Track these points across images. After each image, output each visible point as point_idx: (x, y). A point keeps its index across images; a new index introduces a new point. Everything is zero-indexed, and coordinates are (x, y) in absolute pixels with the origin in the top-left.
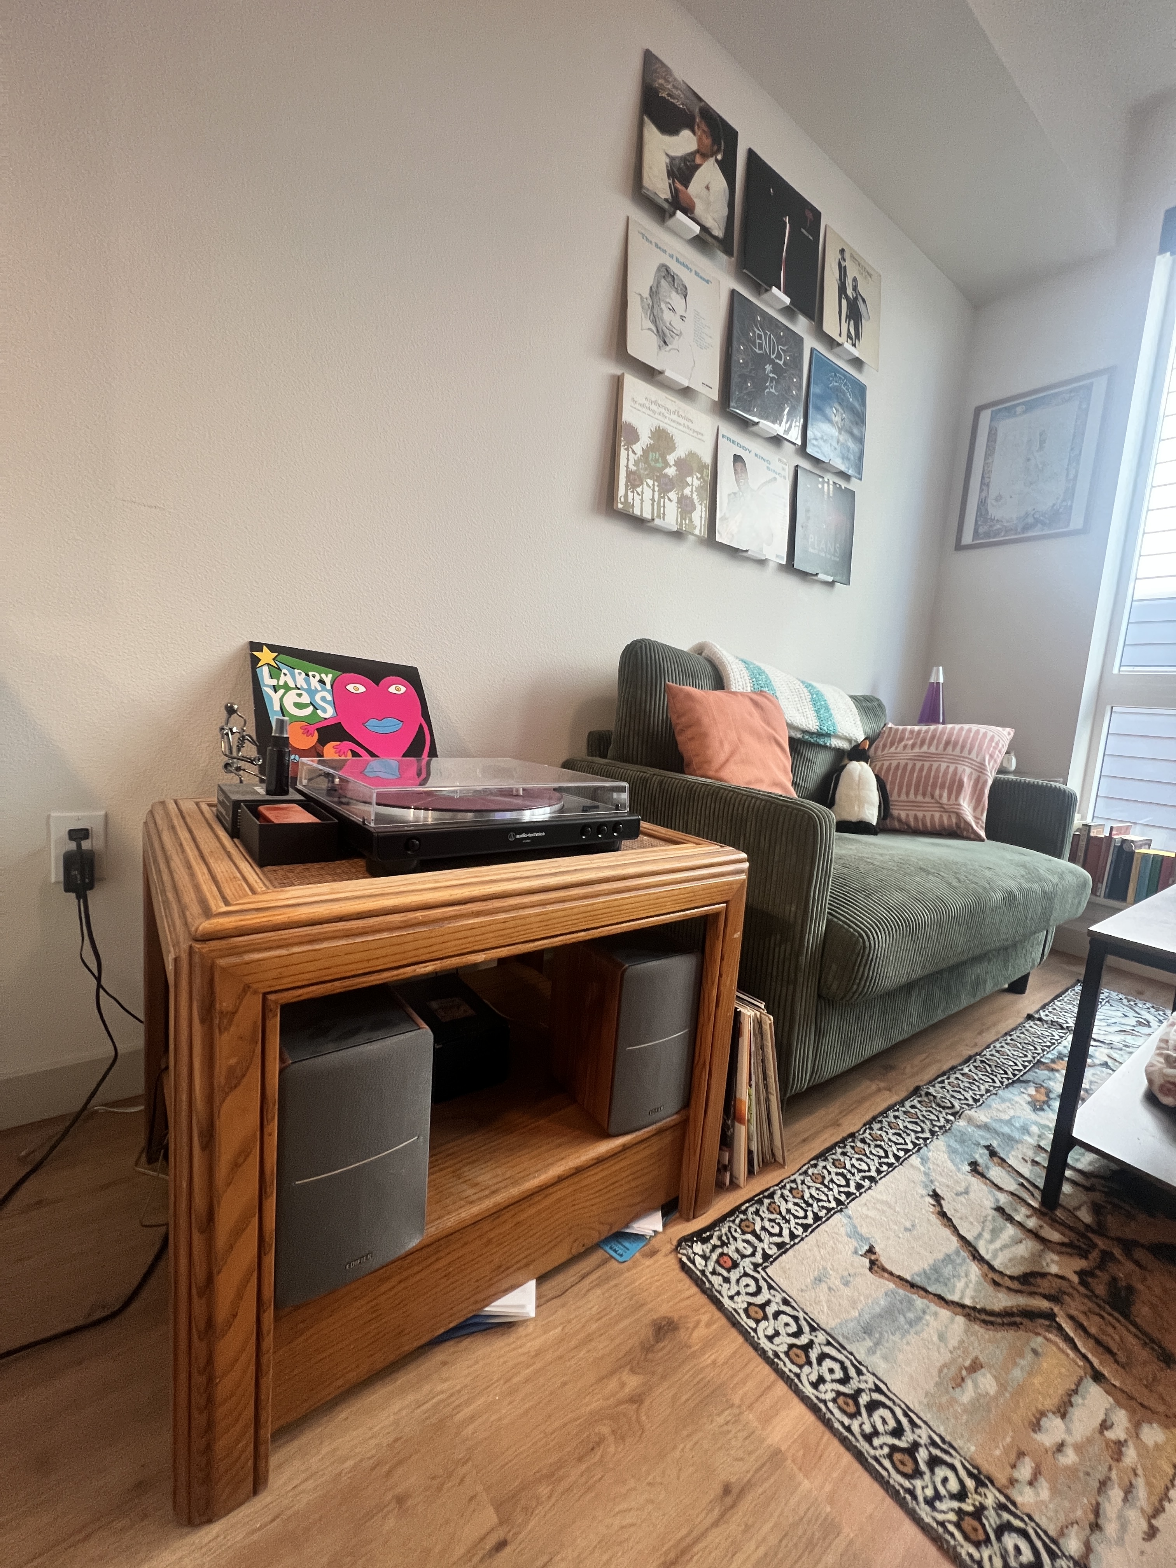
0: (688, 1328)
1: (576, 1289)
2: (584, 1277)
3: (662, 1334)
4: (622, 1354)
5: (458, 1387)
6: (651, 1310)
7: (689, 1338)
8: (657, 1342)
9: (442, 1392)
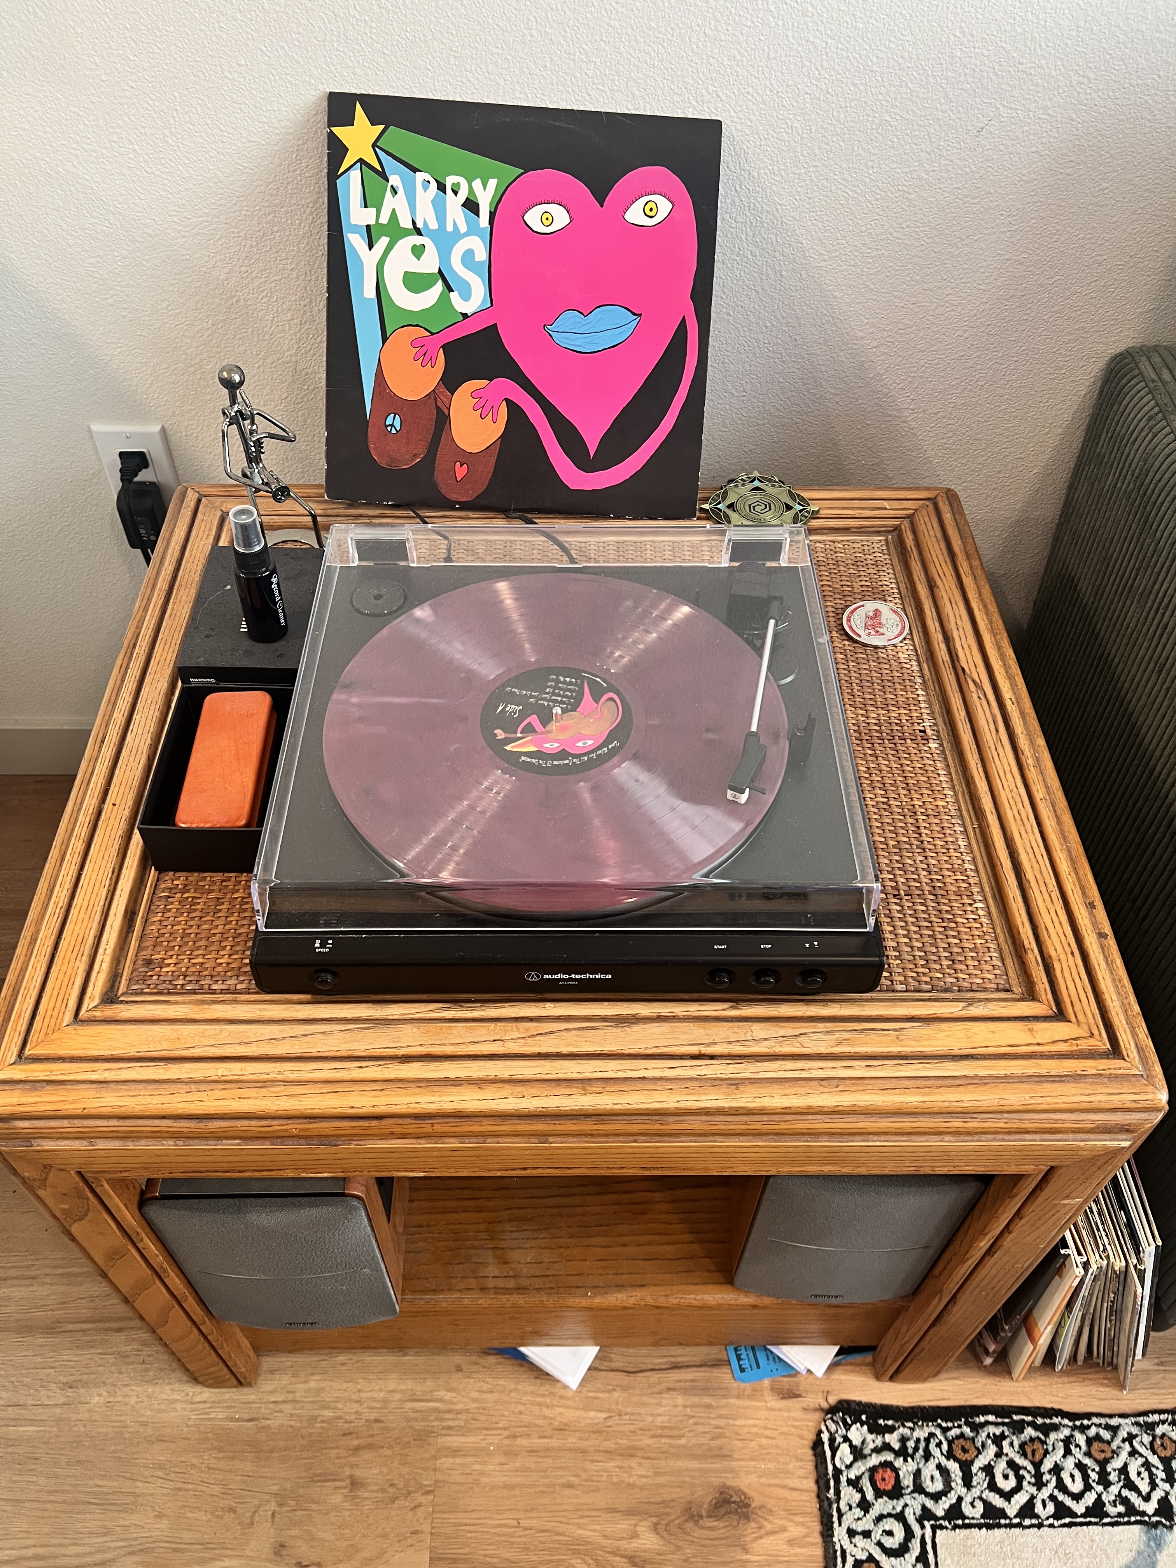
0: (760, 1528)
1: (655, 1377)
2: (676, 1367)
3: (723, 1510)
4: (658, 1499)
5: (460, 1406)
6: (732, 1471)
7: (755, 1540)
8: (710, 1517)
9: (441, 1400)
